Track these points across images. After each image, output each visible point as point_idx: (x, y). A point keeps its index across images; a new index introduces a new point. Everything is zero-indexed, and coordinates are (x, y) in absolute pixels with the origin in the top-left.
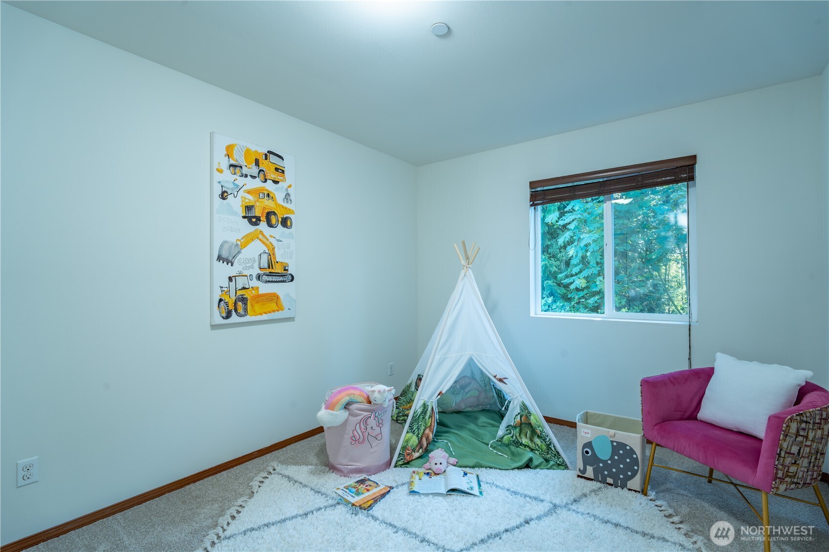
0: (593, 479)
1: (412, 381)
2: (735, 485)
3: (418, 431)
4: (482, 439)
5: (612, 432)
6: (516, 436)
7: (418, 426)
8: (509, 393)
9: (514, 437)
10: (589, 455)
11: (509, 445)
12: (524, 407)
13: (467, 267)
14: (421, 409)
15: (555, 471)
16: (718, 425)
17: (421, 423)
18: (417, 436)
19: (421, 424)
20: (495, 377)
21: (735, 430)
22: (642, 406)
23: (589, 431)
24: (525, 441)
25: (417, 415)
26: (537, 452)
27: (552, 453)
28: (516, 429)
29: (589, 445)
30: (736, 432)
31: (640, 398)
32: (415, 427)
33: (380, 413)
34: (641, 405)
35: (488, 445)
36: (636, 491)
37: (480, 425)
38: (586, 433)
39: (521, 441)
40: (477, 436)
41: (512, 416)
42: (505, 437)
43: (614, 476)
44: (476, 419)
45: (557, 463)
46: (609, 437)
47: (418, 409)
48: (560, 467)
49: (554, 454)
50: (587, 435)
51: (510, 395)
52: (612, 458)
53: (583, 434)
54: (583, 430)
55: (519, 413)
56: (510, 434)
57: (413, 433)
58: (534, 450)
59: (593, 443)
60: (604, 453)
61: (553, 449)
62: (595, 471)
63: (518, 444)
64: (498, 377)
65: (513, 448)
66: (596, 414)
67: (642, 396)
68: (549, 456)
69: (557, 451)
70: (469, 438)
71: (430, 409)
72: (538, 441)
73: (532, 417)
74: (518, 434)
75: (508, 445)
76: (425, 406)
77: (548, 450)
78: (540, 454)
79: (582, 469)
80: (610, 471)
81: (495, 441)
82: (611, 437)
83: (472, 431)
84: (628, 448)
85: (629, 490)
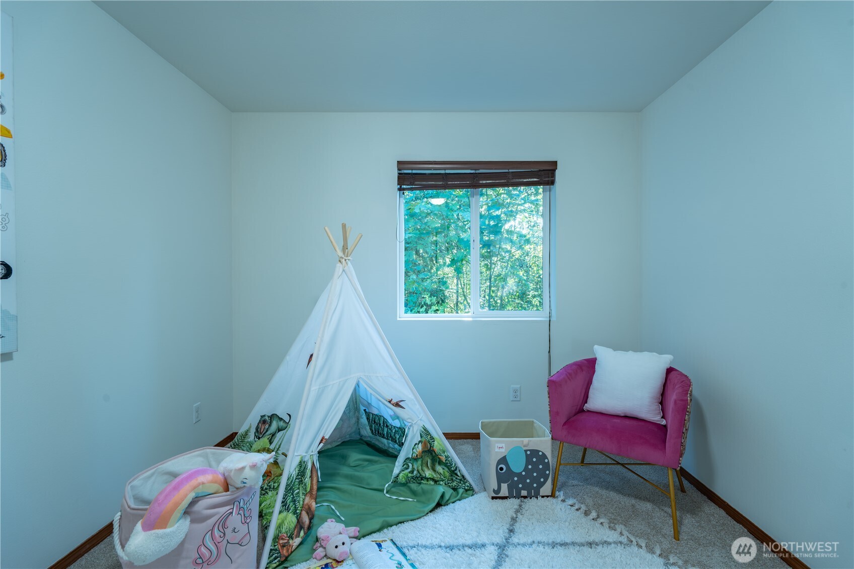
0: (508, 497)
1: (250, 427)
2: (623, 465)
3: (294, 504)
4: (368, 484)
5: (526, 440)
6: (418, 471)
7: (293, 498)
8: (409, 418)
9: (415, 472)
10: (504, 472)
11: (407, 483)
12: (425, 432)
13: (345, 260)
14: (297, 469)
15: (467, 499)
16: (606, 413)
17: (297, 491)
18: (295, 513)
19: (298, 493)
20: (390, 402)
21: (622, 415)
22: (550, 408)
23: (504, 445)
24: (428, 473)
25: (292, 481)
26: (441, 483)
27: (457, 478)
28: (417, 461)
29: (503, 460)
30: (623, 416)
31: (548, 400)
32: (289, 500)
33: (246, 499)
34: (548, 406)
35: (382, 491)
36: (548, 496)
37: (352, 465)
38: (499, 448)
39: (424, 475)
40: (358, 481)
41: (411, 446)
42: (401, 475)
43: (527, 487)
44: (344, 458)
45: (465, 489)
46: (523, 447)
47: (293, 471)
48: (468, 492)
49: (459, 479)
50: (501, 450)
51: (409, 421)
52: (526, 469)
53: (497, 450)
54: (496, 445)
55: (420, 442)
56: (407, 469)
57: (288, 510)
58: (438, 481)
59: (507, 457)
60: (518, 465)
61: (459, 474)
62: (510, 488)
63: (420, 479)
64: (394, 401)
65: (414, 486)
66: (490, 422)
67: (549, 397)
68: (455, 484)
69: (462, 476)
70: (354, 488)
71: (309, 466)
72: (439, 468)
73: (436, 443)
74: (420, 468)
75: (404, 485)
76: (302, 465)
77: (452, 476)
78: (445, 484)
79: (496, 489)
80: (524, 483)
81: (390, 483)
82: (524, 446)
83: (347, 477)
84: (540, 453)
85: (543, 497)
